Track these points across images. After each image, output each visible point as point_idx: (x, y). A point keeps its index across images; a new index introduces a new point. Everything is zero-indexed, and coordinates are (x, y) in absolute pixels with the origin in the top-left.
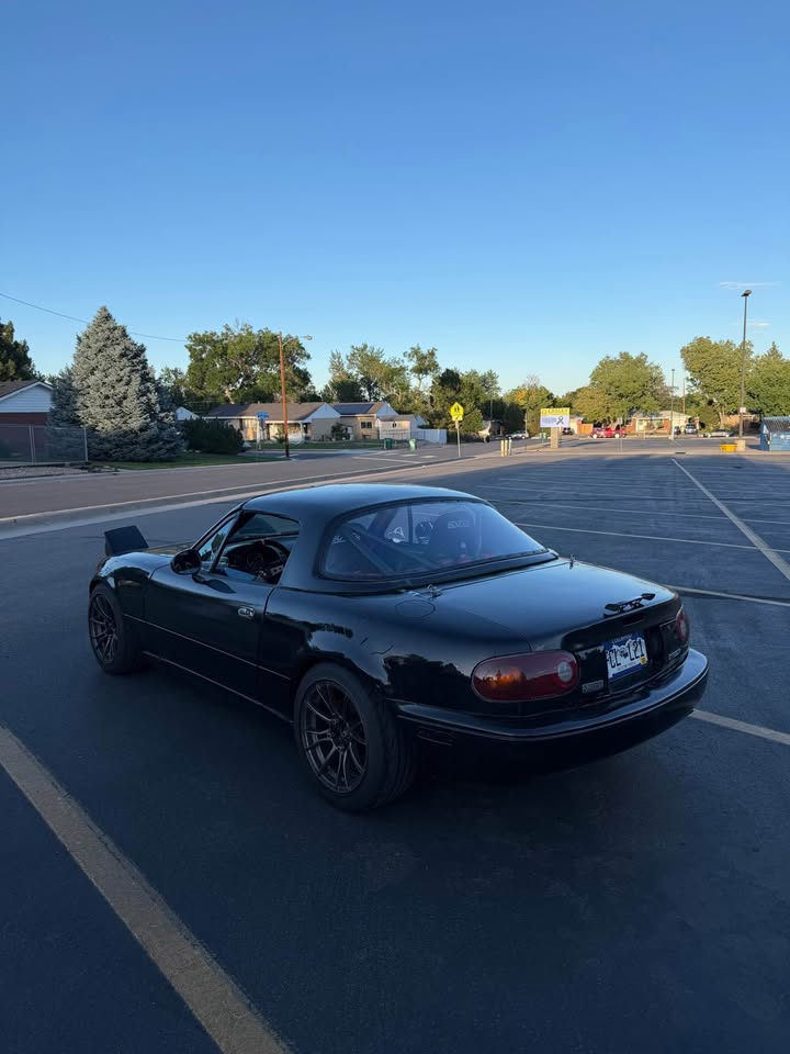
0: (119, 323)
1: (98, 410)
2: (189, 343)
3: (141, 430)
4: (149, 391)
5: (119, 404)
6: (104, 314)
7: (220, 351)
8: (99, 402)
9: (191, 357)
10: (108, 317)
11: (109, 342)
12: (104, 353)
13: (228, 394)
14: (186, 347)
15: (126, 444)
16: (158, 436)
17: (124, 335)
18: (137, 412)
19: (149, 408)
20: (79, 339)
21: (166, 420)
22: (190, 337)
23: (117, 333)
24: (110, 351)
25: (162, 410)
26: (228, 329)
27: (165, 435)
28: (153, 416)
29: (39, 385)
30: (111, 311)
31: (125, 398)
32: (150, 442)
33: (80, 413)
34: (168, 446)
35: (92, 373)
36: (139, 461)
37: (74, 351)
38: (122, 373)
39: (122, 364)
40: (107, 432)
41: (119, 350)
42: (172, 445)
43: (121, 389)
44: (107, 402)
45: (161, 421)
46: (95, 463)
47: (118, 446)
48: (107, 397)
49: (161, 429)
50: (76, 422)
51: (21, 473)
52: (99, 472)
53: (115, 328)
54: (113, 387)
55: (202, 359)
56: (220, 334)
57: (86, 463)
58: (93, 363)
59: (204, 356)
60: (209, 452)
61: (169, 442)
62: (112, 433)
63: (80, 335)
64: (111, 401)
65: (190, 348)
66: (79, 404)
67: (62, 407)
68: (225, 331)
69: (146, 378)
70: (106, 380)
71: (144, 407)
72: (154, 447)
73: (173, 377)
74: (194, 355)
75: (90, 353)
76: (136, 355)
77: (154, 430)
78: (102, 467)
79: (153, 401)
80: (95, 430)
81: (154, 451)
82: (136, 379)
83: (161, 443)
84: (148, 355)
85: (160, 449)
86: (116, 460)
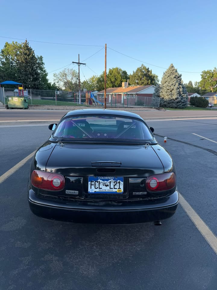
0: (175, 68)
1: (165, 93)
2: (202, 74)
3: (176, 99)
4: (180, 88)
5: (171, 91)
6: (172, 66)
7: (211, 76)
8: (166, 91)
9: (202, 78)
10: (173, 67)
11: (171, 74)
12: (170, 77)
13: (212, 89)
14: (201, 75)
15: (171, 103)
16: (180, 101)
17: (176, 71)
18: (176, 94)
19: (179, 93)
20: (164, 73)
21: (184, 96)
22: (203, 72)
23: (174, 71)
24: (171, 76)
25: (183, 93)
26: (216, 69)
27: (182, 101)
28: (180, 95)
29: (153, 86)
30: (173, 65)
31: (173, 90)
32: (178, 102)
33: (160, 94)
34: (183, 104)
35: (165, 83)
36: (173, 108)
37: (162, 77)
38: (173, 83)
39: (174, 80)
40: (166, 100)
41: (174, 76)
42: (184, 104)
43: (172, 87)
44: (168, 91)
45: (182, 97)
46: (161, 108)
47: (169, 103)
48: (168, 90)
49: (181, 99)
50: (159, 96)
51: (141, 109)
52: (161, 110)
53: (174, 70)
54: (170, 87)
55: (205, 79)
56: (212, 71)
57: (158, 108)
58: (166, 80)
59: (206, 77)
60: (197, 106)
61: (184, 103)
62: (168, 100)
63: (164, 72)
64: (169, 91)
65: (202, 75)
66: (160, 91)
67: (156, 92)
68: (214, 69)
69: (180, 84)
70: (169, 85)
71: (178, 92)
72: (179, 104)
73: (198, 84)
74: (203, 77)
75: (166, 77)
76: (179, 77)
77: (179, 99)
78: (162, 109)
79: (181, 91)
80: (163, 99)
81: (178, 105)
82: (177, 84)
83: (181, 103)
84: (182, 77)
85: (180, 105)
86: (168, 107)
